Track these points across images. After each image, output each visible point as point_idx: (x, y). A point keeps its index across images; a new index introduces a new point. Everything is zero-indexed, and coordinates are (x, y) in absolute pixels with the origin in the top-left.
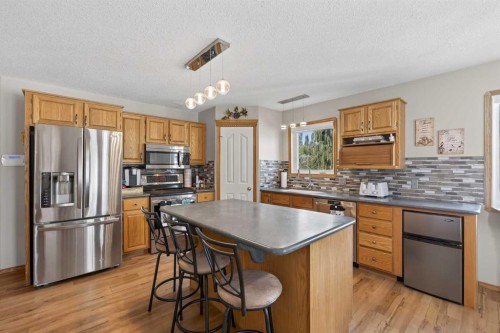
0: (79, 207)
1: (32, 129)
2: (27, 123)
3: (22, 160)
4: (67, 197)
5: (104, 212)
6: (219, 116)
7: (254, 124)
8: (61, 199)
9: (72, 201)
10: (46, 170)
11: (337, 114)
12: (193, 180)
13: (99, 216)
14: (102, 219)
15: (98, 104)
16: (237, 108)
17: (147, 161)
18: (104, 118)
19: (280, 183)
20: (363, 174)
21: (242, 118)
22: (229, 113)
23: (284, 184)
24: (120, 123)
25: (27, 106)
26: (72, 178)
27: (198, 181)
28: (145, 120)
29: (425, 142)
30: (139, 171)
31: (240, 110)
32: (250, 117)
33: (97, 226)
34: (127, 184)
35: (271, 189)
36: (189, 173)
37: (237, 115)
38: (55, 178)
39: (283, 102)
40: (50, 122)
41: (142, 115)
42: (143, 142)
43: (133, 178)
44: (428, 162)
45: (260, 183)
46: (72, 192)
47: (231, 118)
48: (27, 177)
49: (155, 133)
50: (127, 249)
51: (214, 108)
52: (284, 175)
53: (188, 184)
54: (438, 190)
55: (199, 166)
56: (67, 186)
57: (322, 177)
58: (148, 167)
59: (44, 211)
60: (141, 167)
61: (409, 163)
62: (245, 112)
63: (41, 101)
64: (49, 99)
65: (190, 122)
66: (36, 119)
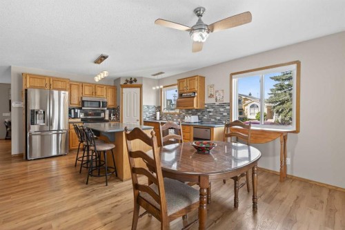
0: (47, 125)
1: (26, 90)
2: (24, 88)
3: (22, 104)
4: (42, 121)
5: (61, 128)
6: (122, 82)
7: (140, 87)
8: (39, 122)
9: (44, 122)
10: (33, 108)
11: (176, 82)
12: (110, 116)
13: (59, 130)
14: (60, 132)
15: (57, 78)
16: (131, 79)
17: (83, 106)
18: (60, 85)
19: (156, 117)
20: (190, 112)
21: (134, 83)
22: (127, 81)
23: (158, 118)
24: (68, 87)
25: (24, 80)
26: (44, 112)
27: (112, 117)
28: (82, 85)
29: (211, 96)
30: (79, 111)
31: (133, 79)
32: (138, 82)
33: (58, 134)
34: (73, 116)
35: (150, 121)
36: (107, 112)
37: (131, 82)
38: (37, 113)
39: (154, 75)
40: (34, 87)
41: (80, 82)
42: (81, 95)
43: (76, 114)
44: (212, 106)
45: (144, 117)
46: (44, 119)
47: (129, 84)
48: (24, 112)
49: (87, 91)
50: (72, 148)
51: (120, 78)
52: (158, 113)
53: (107, 118)
54: (215, 119)
55: (114, 109)
56: (42, 116)
57: (174, 114)
58: (83, 108)
59: (32, 126)
60: (80, 109)
61: (206, 106)
62: (135, 80)
63: (30, 77)
64: (34, 76)
65: (107, 86)
66: (28, 86)
